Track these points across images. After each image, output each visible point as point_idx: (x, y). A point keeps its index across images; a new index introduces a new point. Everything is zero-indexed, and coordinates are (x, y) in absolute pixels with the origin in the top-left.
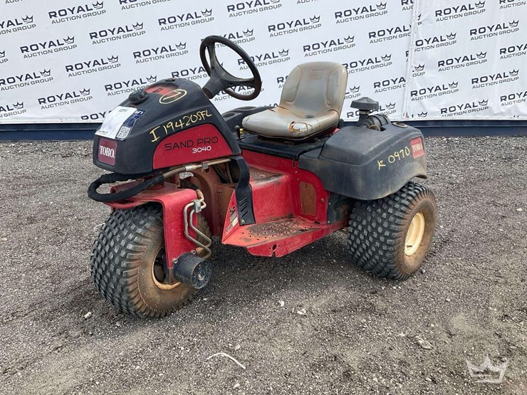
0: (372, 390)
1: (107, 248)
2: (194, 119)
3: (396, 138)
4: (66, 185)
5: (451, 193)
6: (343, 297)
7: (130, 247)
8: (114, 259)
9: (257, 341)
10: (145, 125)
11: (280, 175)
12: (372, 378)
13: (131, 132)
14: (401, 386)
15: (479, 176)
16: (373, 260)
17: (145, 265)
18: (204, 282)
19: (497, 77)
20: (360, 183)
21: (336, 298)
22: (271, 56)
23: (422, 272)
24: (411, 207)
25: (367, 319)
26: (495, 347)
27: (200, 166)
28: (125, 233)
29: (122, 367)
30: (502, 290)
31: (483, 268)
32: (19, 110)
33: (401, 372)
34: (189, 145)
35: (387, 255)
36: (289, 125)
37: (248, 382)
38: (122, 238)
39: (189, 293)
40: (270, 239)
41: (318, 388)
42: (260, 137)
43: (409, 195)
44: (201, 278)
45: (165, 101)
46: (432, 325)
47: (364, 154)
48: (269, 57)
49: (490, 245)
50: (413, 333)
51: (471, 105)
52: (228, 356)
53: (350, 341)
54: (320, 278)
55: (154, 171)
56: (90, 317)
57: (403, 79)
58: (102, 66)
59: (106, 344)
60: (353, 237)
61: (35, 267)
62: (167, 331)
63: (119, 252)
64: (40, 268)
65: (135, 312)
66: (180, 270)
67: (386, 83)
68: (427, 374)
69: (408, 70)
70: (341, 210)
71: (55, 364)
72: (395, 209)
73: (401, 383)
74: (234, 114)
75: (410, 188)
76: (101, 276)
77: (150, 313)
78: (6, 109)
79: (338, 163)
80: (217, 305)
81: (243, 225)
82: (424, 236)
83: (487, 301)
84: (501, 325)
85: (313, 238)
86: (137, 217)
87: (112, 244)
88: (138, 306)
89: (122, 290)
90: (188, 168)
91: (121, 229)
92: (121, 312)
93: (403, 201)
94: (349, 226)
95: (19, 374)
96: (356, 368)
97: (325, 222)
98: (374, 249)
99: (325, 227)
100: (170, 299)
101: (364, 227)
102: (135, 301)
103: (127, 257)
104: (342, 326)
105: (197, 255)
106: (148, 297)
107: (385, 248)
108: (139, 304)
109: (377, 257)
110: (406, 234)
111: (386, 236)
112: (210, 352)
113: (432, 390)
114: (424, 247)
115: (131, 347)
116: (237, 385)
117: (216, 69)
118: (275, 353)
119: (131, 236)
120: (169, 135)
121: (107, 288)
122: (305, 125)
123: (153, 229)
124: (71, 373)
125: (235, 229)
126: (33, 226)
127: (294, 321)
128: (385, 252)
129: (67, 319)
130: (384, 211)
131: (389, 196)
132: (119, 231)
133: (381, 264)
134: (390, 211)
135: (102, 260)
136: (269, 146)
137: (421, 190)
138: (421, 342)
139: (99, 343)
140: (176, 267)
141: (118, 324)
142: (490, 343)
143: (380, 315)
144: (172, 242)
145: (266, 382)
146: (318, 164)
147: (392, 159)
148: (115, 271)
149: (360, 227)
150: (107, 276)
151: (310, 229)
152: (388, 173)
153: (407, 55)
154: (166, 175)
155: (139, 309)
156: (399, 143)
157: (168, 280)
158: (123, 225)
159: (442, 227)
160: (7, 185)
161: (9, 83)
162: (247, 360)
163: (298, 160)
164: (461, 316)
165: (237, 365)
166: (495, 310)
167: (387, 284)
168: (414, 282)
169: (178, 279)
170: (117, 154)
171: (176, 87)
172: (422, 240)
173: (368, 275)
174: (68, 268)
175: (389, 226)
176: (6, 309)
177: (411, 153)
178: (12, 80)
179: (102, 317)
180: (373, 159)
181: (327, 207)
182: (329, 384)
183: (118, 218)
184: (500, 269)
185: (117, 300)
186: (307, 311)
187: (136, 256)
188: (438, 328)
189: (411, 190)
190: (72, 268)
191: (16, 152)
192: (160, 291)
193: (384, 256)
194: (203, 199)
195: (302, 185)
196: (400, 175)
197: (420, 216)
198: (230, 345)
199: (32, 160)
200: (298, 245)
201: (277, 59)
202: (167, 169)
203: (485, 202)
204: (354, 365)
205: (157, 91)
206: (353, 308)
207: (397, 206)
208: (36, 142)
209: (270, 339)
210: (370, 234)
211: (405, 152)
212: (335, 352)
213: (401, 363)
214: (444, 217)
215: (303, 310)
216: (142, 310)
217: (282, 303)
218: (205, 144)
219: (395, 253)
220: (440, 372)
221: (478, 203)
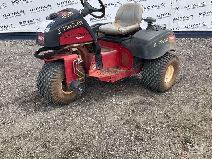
0: (147, 132)
1: (43, 77)
2: (76, 24)
3: (163, 34)
4: (30, 56)
5: (187, 60)
6: (139, 98)
7: (52, 76)
8: (45, 81)
9: (103, 114)
10: (56, 27)
11: (114, 50)
12: (148, 128)
13: (50, 30)
14: (159, 131)
15: (199, 53)
16: (152, 84)
17: (58, 84)
18: (82, 91)
19: (210, 13)
20: (146, 52)
21: (136, 99)
22: (114, 4)
23: (172, 90)
24: (168, 62)
25: (148, 107)
26: (200, 118)
27: (80, 45)
28: (49, 71)
29: (49, 122)
30: (205, 97)
31: (198, 88)
32: (12, 27)
33: (160, 126)
34: (74, 36)
35: (157, 82)
36: (118, 29)
37: (98, 128)
38: (49, 73)
39: (76, 96)
40: (109, 75)
41: (126, 131)
42: (106, 35)
43: (167, 58)
44: (80, 89)
45: (64, 17)
46: (174, 109)
47: (148, 40)
48: (113, 4)
49: (202, 79)
50: (166, 112)
51: (198, 24)
52: (91, 119)
53: (140, 114)
54: (130, 91)
55: (60, 46)
56: (37, 104)
57: (169, 14)
58: (45, 9)
59: (44, 114)
60: (143, 75)
61: (17, 86)
62: (68, 109)
63: (47, 79)
64: (19, 87)
65: (55, 102)
66: (72, 86)
67: (162, 15)
68: (171, 127)
69: (172, 9)
70: (139, 64)
71: (24, 121)
72: (161, 63)
73: (160, 130)
74: (96, 26)
75: (168, 55)
76: (41, 88)
77: (61, 103)
78: (7, 27)
79: (138, 44)
80: (88, 101)
81: (98, 69)
82: (173, 75)
83: (198, 101)
84: (203, 110)
85: (127, 75)
86: (54, 65)
87: (44, 75)
88: (56, 100)
89: (49, 93)
90: (74, 45)
91: (48, 70)
92: (50, 103)
93: (165, 60)
94: (142, 70)
95: (10, 124)
96: (142, 124)
97: (132, 69)
98: (152, 80)
99: (132, 71)
100: (69, 98)
101: (148, 71)
102: (55, 98)
103: (51, 81)
104: (137, 109)
105: (79, 81)
106: (60, 96)
107: (156, 79)
108: (56, 99)
109: (153, 83)
110: (165, 74)
111: (157, 74)
112: (84, 117)
113: (172, 133)
114: (173, 79)
115: (53, 115)
116: (94, 129)
117: (86, 4)
118: (110, 118)
119: (52, 72)
120: (66, 31)
121: (43, 93)
122: (124, 29)
123: (61, 70)
124: (29, 124)
125: (94, 71)
126: (17, 71)
127: (118, 107)
128: (156, 81)
129: (29, 105)
130: (156, 64)
131: (159, 58)
132: (47, 71)
133: (155, 86)
134: (159, 64)
135: (41, 82)
136: (110, 38)
137: (172, 55)
138: (169, 115)
139: (41, 114)
140: (71, 85)
141: (48, 107)
142: (198, 116)
143: (153, 105)
144: (69, 76)
145: (105, 128)
146: (129, 45)
147: (160, 43)
148: (46, 86)
149: (146, 71)
150: (43, 88)
151: (126, 71)
152: (159, 48)
153: (171, 3)
154: (65, 48)
155: (56, 101)
156: (164, 36)
157: (68, 91)
158: (49, 68)
159: (182, 72)
160: (7, 56)
161: (8, 16)
162: (98, 121)
163: (121, 44)
164: (187, 106)
165: (94, 122)
166: (201, 104)
167: (157, 94)
168: (168, 93)
169: (72, 90)
170: (45, 39)
171: (69, 11)
172: (173, 77)
173: (150, 90)
174: (30, 87)
175: (158, 70)
176: (5, 101)
177: (169, 40)
178: (9, 15)
179: (42, 104)
180: (152, 42)
181: (133, 63)
182: (130, 130)
183: (47, 66)
184: (205, 89)
185: (47, 97)
186: (124, 103)
187: (54, 80)
188: (177, 110)
189: (168, 56)
190: (31, 87)
191: (11, 44)
192: (64, 94)
193: (156, 82)
194: (81, 58)
195: (123, 54)
196: (164, 49)
197: (172, 67)
198: (92, 115)
199: (17, 47)
200: (120, 78)
201: (116, 5)
202: (66, 46)
203: (201, 63)
204: (141, 123)
205: (61, 13)
206: (142, 102)
207: (162, 62)
208: (19, 40)
209: (108, 113)
210: (150, 73)
211: (166, 40)
212: (134, 118)
213: (160, 123)
214: (183, 69)
215: (122, 103)
216: (58, 101)
217: (114, 100)
218: (81, 35)
219: (160, 81)
220: (176, 126)
221: (198, 64)
